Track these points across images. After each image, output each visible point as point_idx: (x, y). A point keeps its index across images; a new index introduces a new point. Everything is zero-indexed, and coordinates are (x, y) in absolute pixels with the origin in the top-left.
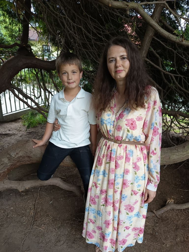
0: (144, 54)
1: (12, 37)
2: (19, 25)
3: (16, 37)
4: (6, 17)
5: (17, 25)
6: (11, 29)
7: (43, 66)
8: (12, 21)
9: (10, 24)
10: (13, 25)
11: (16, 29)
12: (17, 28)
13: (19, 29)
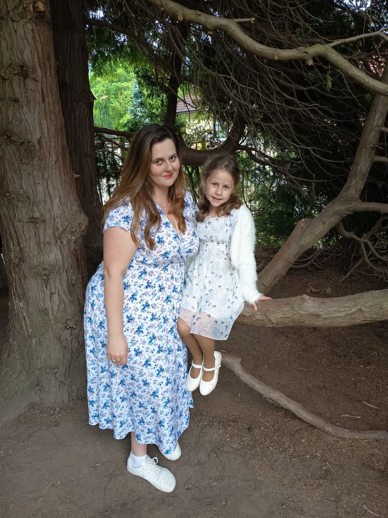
0: (379, 120)
1: (151, 117)
2: (163, 96)
3: (157, 116)
4: (143, 86)
5: (160, 97)
6: (150, 104)
7: (197, 160)
8: (152, 91)
9: (149, 96)
10: (152, 97)
11: (158, 103)
12: (158, 101)
13: (162, 101)
